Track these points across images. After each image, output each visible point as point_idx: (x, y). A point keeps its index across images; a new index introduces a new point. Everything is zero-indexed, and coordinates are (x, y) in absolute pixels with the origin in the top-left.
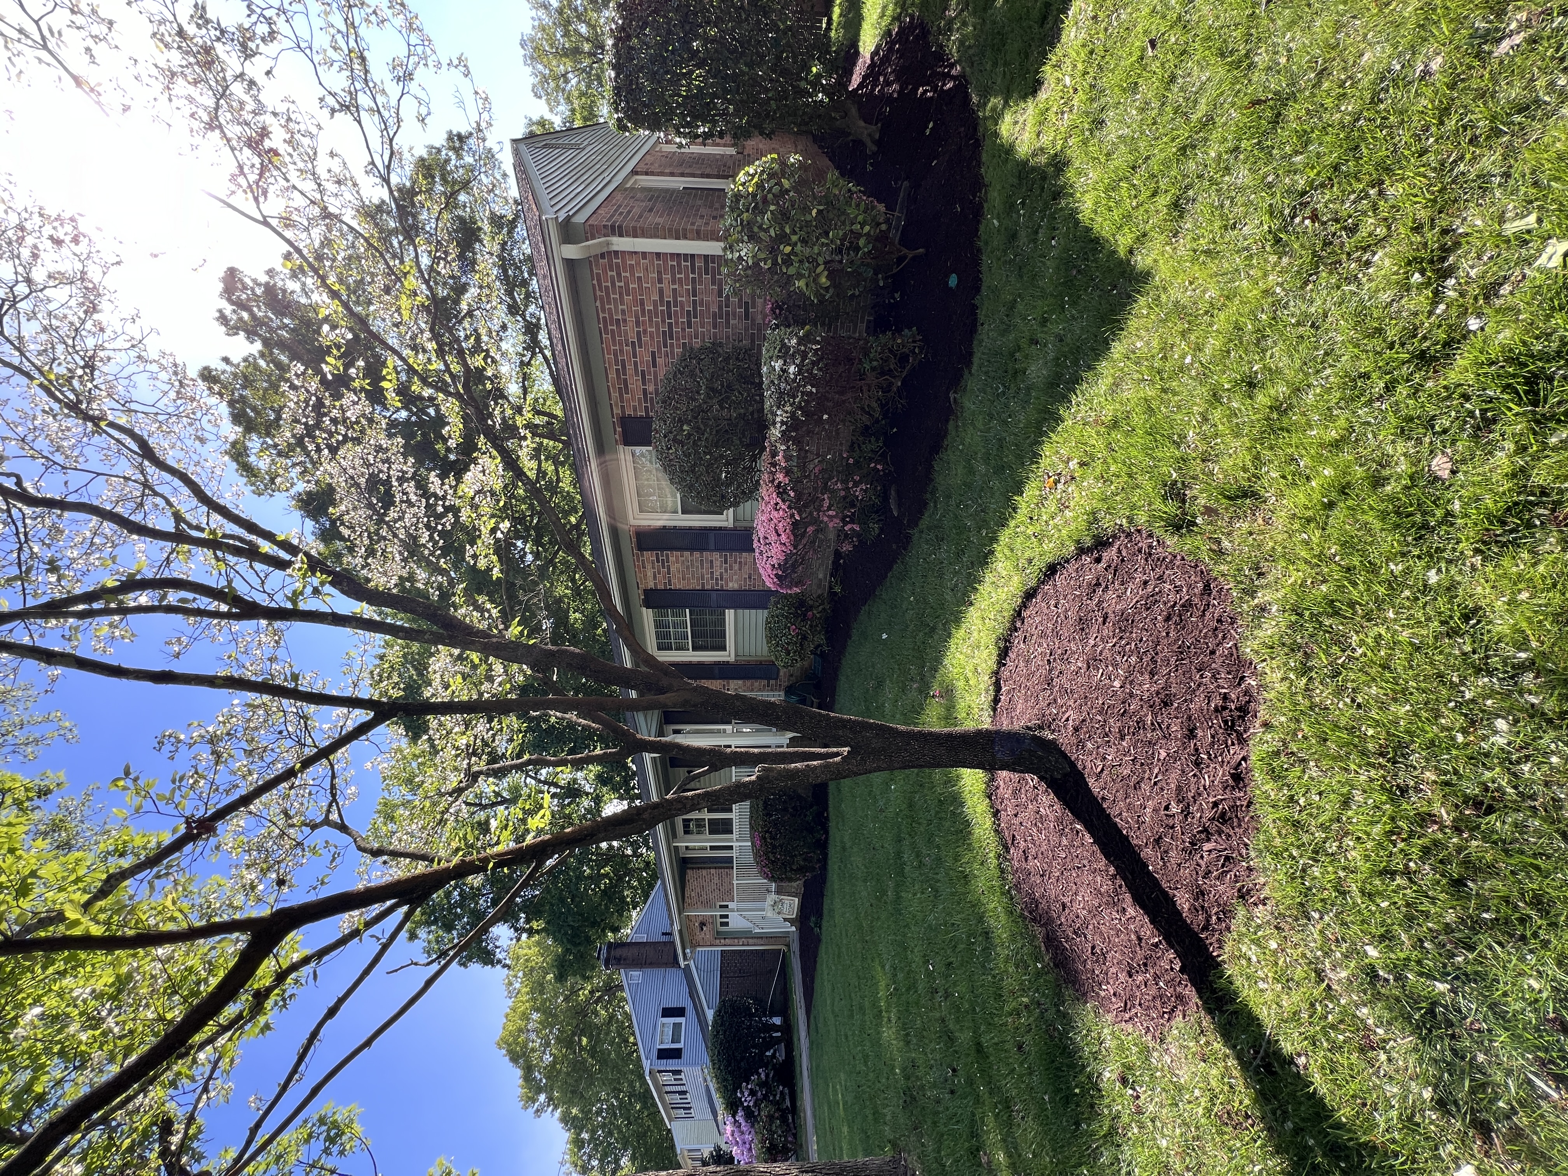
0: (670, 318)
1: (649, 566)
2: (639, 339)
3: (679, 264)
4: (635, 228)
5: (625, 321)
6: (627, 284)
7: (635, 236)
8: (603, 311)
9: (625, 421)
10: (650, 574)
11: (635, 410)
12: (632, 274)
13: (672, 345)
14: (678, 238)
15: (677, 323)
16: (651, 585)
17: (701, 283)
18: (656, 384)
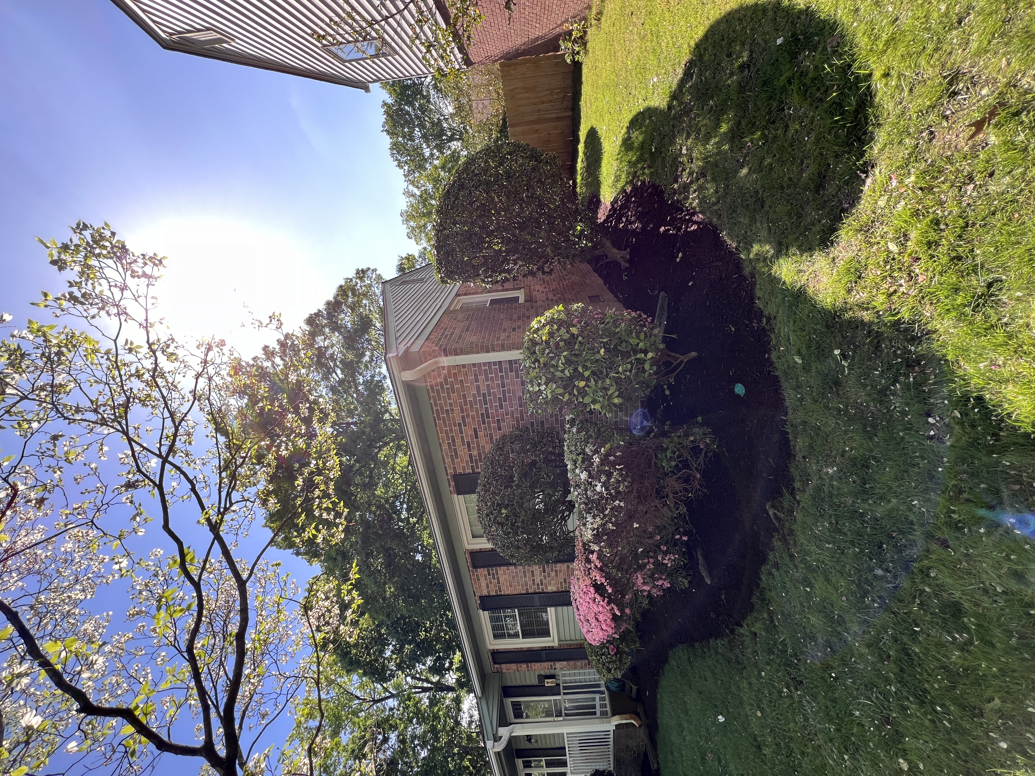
0: (486, 404)
1: (482, 579)
2: (464, 421)
3: (490, 368)
4: (455, 350)
5: (452, 410)
6: (452, 386)
7: (456, 354)
8: (436, 405)
9: (457, 477)
10: (483, 584)
11: (464, 469)
12: (456, 379)
13: (489, 422)
14: (488, 352)
15: (491, 406)
16: (485, 593)
17: (507, 378)
18: (479, 450)
